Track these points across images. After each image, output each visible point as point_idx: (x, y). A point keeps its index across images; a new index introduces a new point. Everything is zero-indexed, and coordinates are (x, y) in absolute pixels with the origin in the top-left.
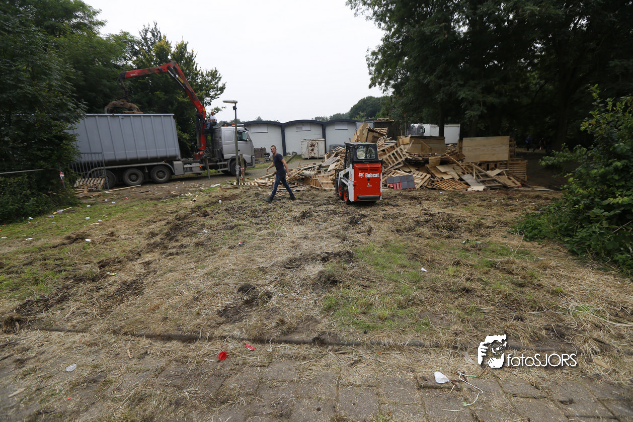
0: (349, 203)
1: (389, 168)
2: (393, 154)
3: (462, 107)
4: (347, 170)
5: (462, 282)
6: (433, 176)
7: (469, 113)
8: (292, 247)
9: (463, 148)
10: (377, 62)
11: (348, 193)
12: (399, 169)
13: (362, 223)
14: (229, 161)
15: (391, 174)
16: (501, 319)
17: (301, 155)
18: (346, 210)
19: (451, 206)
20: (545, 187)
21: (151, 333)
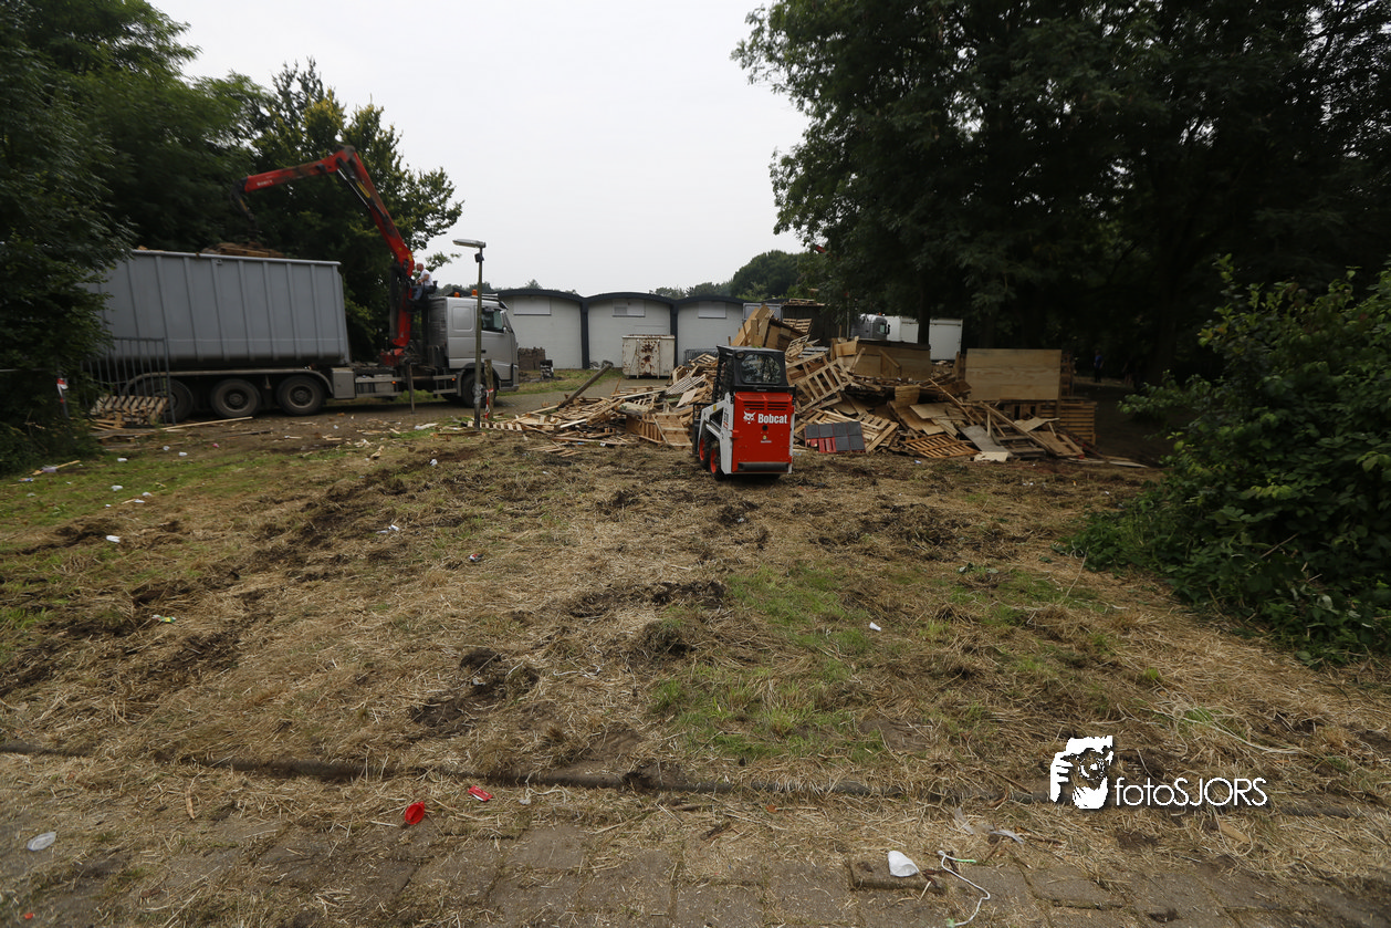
0: (721, 477)
1: (811, 404)
2: (820, 376)
3: (967, 284)
4: (720, 405)
5: (954, 654)
6: (903, 427)
7: (980, 298)
8: (591, 569)
9: (967, 370)
10: (792, 179)
11: (719, 455)
12: (831, 409)
13: (747, 521)
14: (461, 373)
15: (814, 419)
16: (1034, 736)
17: (621, 369)
18: (713, 492)
19: (939, 493)
20: (1132, 458)
21: (248, 758)
